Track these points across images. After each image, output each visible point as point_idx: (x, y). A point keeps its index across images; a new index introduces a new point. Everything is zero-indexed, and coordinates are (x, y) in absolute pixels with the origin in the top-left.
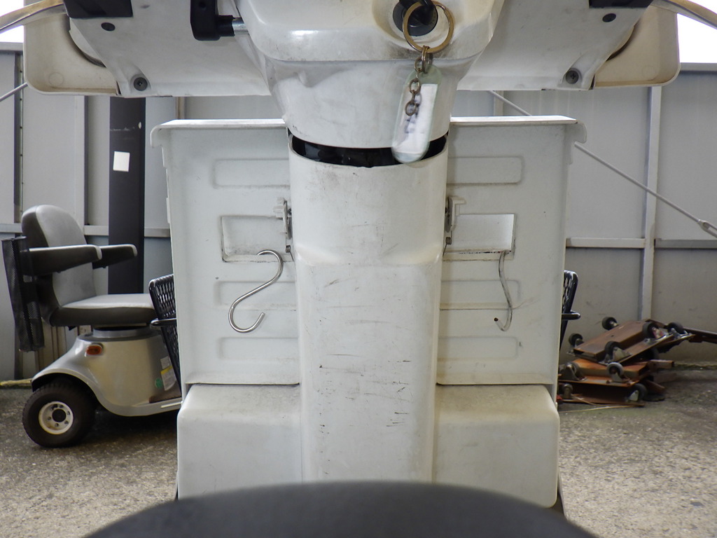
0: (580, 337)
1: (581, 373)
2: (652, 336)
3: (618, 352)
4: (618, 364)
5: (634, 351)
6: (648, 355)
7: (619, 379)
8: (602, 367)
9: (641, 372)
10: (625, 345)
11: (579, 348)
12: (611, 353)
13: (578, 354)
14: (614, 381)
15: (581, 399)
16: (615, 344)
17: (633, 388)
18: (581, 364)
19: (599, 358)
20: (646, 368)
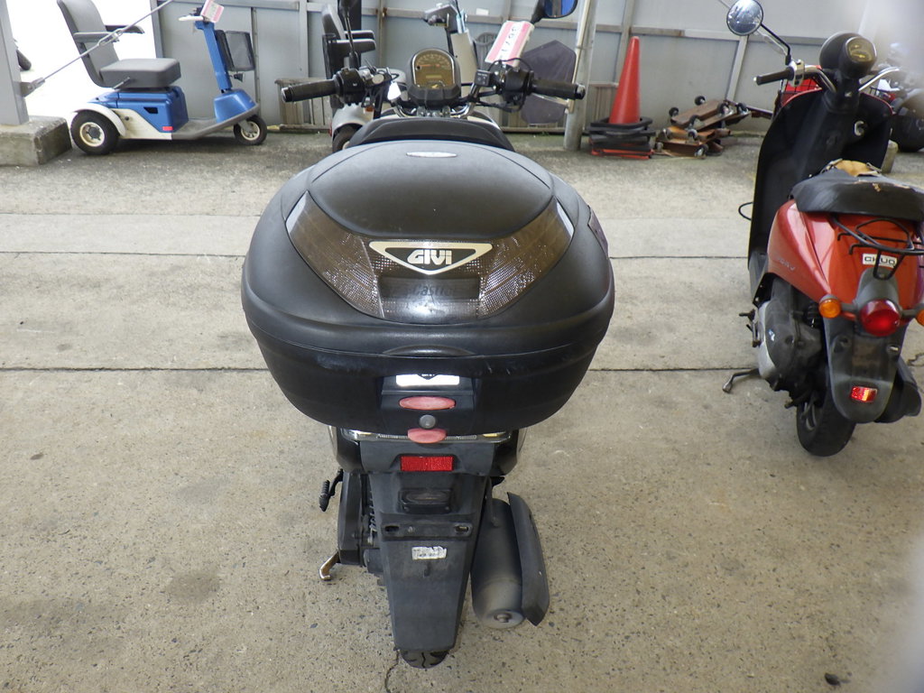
0: (677, 110)
1: (671, 136)
2: (722, 111)
3: (698, 123)
4: (695, 131)
5: (708, 122)
6: (718, 124)
7: (693, 140)
8: (685, 132)
9: (708, 137)
10: (702, 118)
11: (674, 118)
12: (693, 123)
13: (673, 123)
14: (691, 142)
15: (666, 153)
16: (696, 117)
17: (700, 147)
18: (672, 130)
19: (685, 126)
20: (713, 134)
